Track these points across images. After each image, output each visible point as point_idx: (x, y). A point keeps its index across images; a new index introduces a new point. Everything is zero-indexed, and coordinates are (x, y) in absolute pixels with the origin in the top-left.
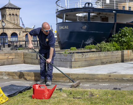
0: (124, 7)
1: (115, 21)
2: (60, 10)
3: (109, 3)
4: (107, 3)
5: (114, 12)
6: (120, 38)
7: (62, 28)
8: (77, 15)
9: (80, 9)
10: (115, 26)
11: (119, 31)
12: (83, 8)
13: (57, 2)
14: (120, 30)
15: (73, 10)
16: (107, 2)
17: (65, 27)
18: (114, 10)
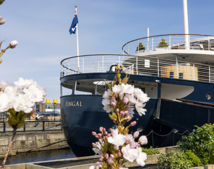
0: (172, 73)
1: (159, 95)
2: (69, 74)
3: (149, 67)
4: (145, 66)
5: (156, 81)
6: (197, 143)
7: (71, 104)
8: (95, 83)
9: (101, 75)
10: (159, 104)
11: (194, 130)
12: (108, 73)
13: (62, 61)
14: (196, 128)
15: (89, 76)
16: (145, 64)
17: (76, 103)
18: (158, 78)
